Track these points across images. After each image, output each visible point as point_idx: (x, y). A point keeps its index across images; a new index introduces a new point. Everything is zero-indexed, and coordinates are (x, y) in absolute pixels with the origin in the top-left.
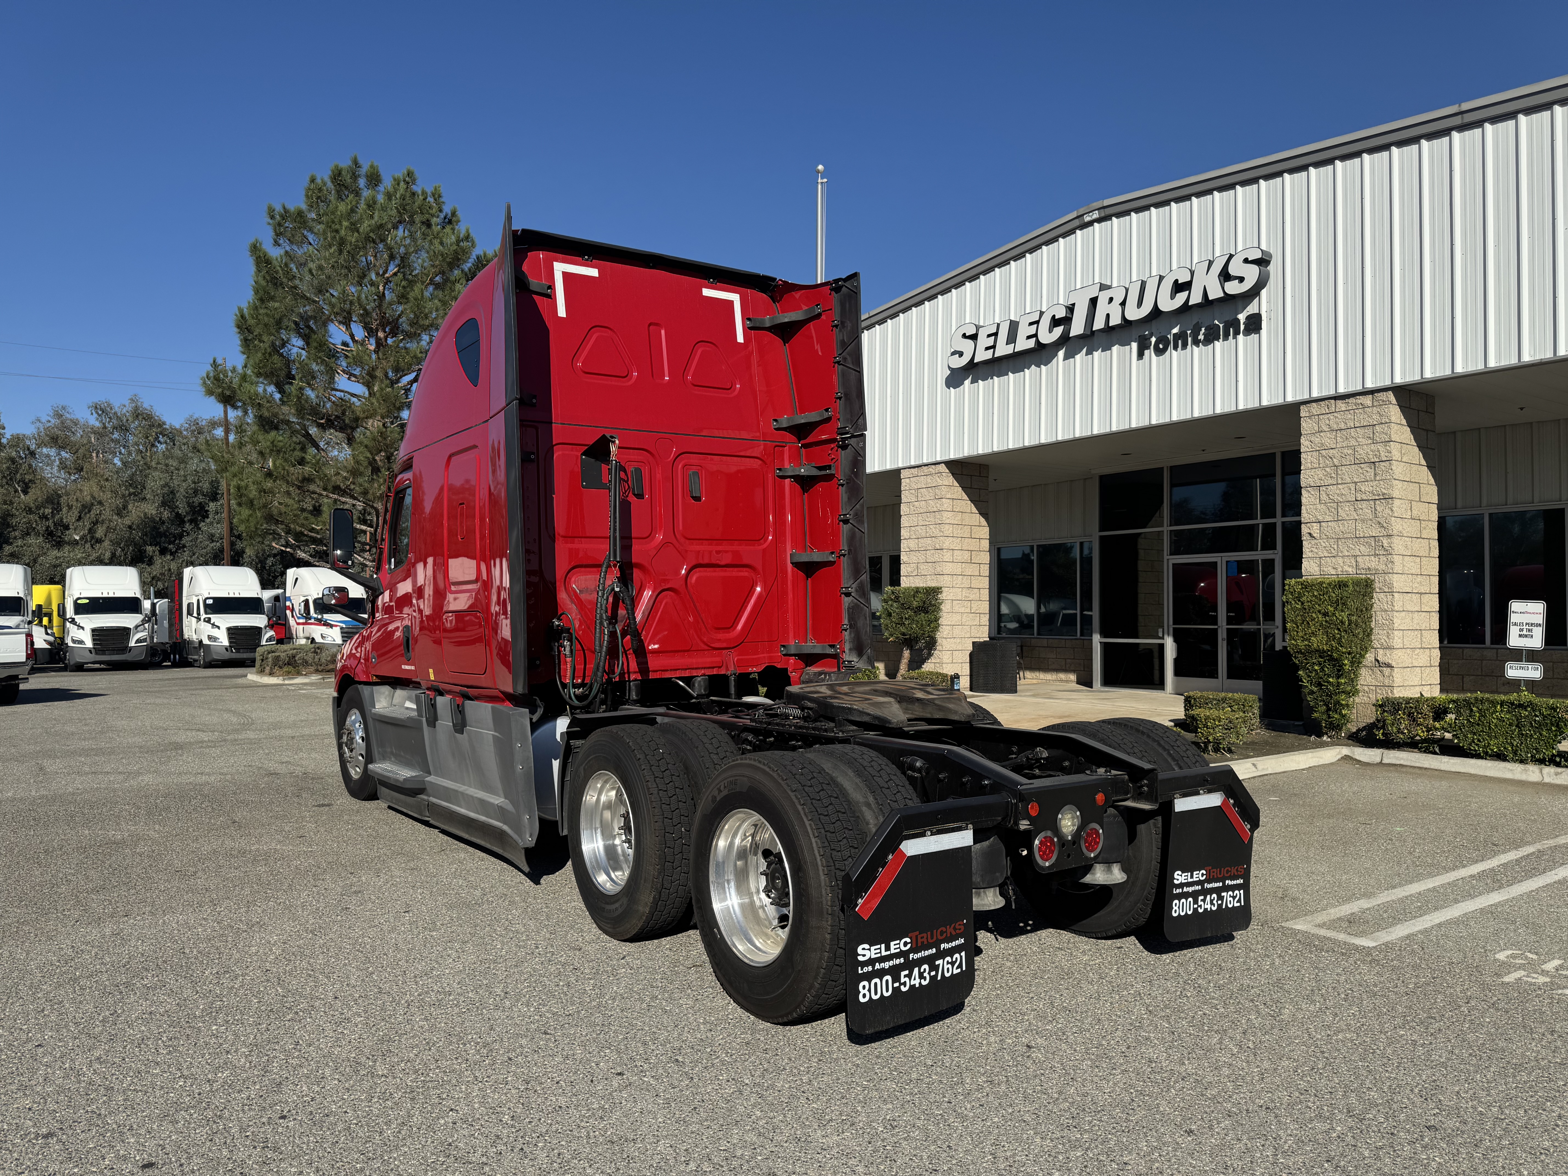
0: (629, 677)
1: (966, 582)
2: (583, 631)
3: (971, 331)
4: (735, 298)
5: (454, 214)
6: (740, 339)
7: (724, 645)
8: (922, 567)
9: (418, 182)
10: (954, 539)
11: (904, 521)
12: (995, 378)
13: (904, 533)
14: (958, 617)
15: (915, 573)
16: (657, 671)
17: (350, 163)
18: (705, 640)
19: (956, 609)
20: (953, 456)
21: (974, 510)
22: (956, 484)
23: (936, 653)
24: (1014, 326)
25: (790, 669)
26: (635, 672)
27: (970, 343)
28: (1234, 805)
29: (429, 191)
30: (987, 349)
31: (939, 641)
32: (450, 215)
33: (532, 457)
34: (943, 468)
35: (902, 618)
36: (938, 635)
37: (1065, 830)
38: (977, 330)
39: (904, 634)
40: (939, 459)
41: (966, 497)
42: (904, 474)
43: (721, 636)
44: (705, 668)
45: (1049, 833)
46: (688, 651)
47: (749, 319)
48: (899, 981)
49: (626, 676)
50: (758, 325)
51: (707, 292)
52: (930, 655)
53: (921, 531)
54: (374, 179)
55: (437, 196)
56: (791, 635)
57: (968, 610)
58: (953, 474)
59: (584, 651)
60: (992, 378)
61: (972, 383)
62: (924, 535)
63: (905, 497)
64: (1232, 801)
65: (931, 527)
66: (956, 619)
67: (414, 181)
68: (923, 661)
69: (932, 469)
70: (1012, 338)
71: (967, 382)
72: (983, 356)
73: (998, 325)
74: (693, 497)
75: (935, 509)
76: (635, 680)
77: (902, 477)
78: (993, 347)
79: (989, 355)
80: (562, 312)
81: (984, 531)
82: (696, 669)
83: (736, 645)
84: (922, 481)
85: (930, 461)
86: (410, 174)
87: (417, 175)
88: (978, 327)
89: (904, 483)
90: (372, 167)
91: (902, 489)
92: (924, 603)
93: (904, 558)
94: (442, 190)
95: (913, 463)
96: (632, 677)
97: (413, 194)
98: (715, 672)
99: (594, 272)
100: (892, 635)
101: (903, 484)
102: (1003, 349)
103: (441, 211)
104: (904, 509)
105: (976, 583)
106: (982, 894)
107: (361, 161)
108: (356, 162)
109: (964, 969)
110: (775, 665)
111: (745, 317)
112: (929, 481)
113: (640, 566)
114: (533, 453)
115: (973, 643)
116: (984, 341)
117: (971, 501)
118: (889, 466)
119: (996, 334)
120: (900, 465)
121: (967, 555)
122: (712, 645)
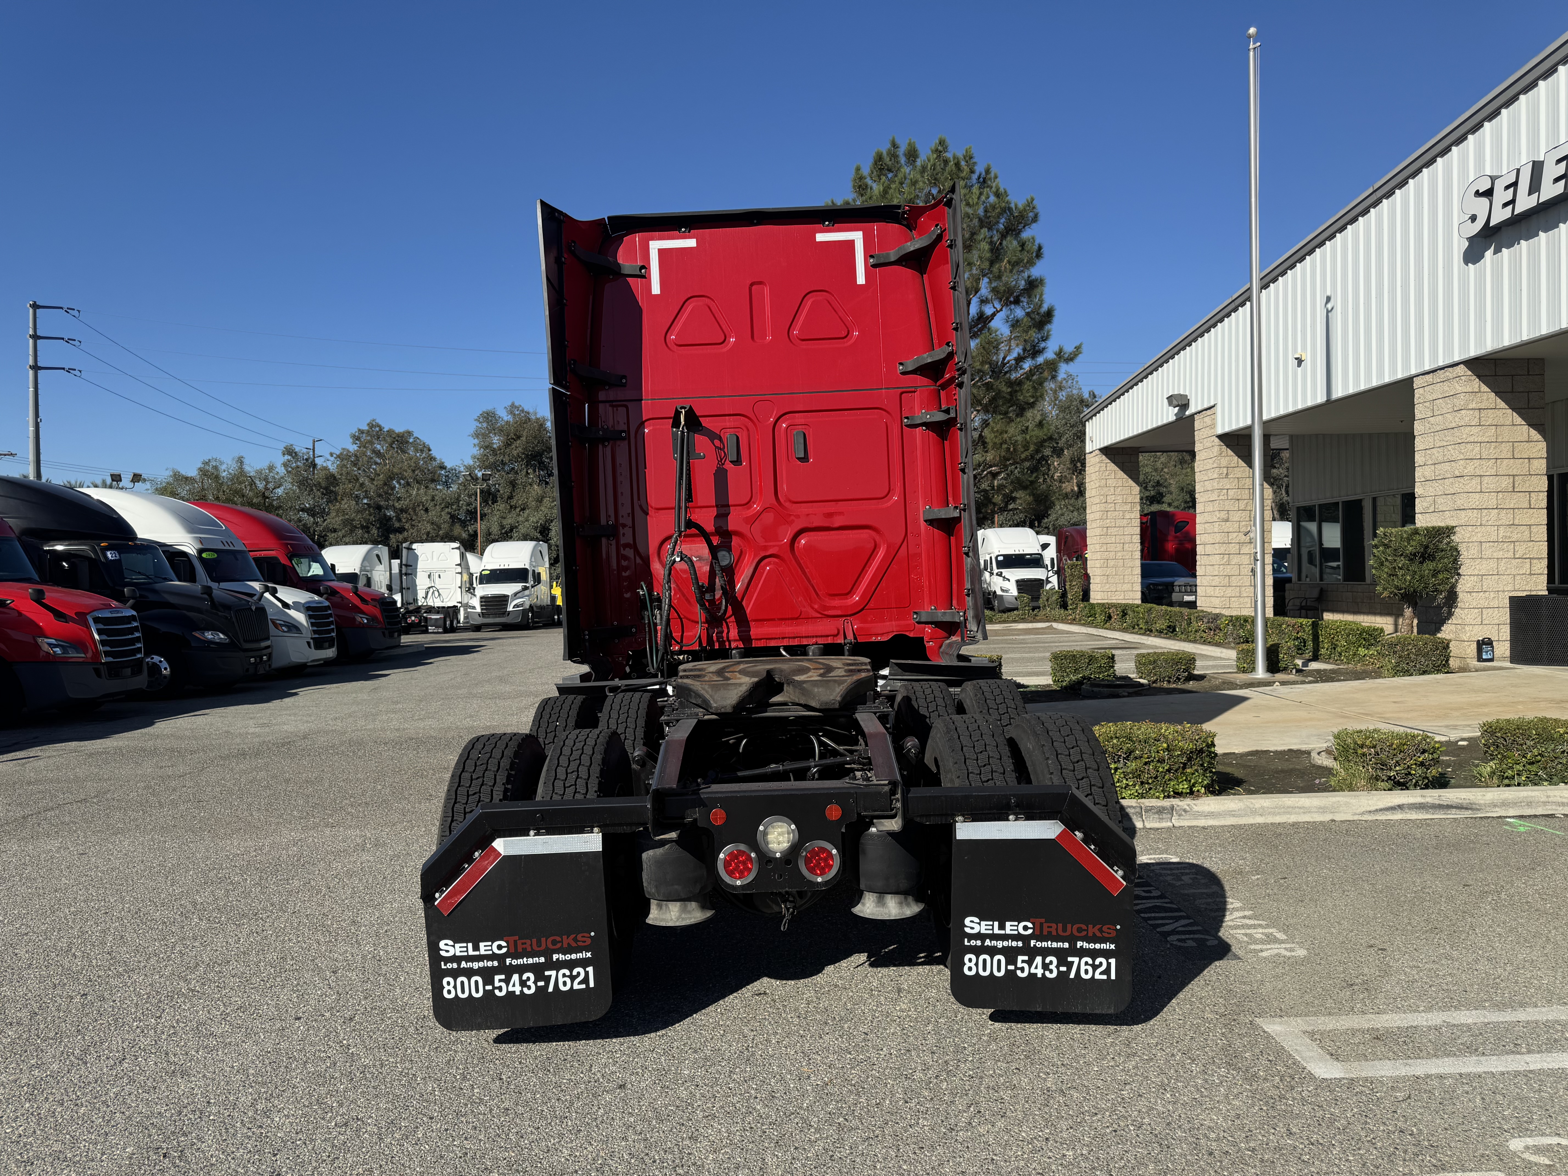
0: (730, 645)
1: (1506, 518)
2: (679, 599)
3: (1485, 186)
4: (857, 237)
5: (988, 171)
6: (861, 279)
7: (839, 612)
8: (1440, 500)
9: (950, 149)
10: (1483, 462)
11: (1419, 444)
12: (1522, 241)
13: (1419, 458)
14: (1493, 564)
15: (1432, 510)
16: (761, 639)
17: (889, 146)
18: (816, 606)
19: (1487, 553)
20: (1473, 353)
21: (1518, 420)
22: (1484, 388)
23: (1457, 611)
24: (1537, 168)
25: (926, 639)
26: (735, 640)
27: (1485, 201)
28: (1086, 840)
29: (960, 156)
30: (1505, 205)
31: (1461, 596)
32: (984, 173)
33: (624, 435)
34: (1462, 369)
35: (1395, 568)
36: (1460, 588)
37: (773, 846)
38: (1493, 184)
39: (1397, 587)
40: (1457, 359)
41: (1503, 405)
42: (1417, 382)
43: (836, 602)
44: (817, 636)
45: (742, 847)
46: (797, 618)
47: (872, 256)
48: (492, 983)
49: (727, 643)
50: (882, 261)
51: (821, 237)
52: (1450, 614)
53: (1437, 454)
54: (912, 155)
55: (969, 158)
56: (926, 600)
57: (1511, 554)
58: (1479, 377)
59: (681, 619)
60: (1519, 244)
61: (1494, 254)
62: (1440, 459)
63: (1419, 411)
64: (1079, 835)
65: (1450, 448)
66: (1485, 567)
67: (946, 149)
68: (1443, 622)
69: (1449, 373)
70: (1535, 186)
71: (1489, 254)
72: (1500, 215)
73: (1518, 171)
74: (798, 458)
75: (1454, 425)
76: (737, 648)
77: (1415, 386)
78: (1512, 202)
79: (1507, 213)
80: (656, 289)
81: (1538, 447)
82: (806, 637)
83: (857, 612)
84: (1439, 390)
85: (1448, 362)
86: (942, 142)
87: (948, 142)
88: (1493, 179)
89: (1418, 393)
90: (910, 144)
91: (1416, 401)
92: (1427, 547)
93: (1418, 490)
94: (974, 151)
95: (1427, 368)
96: (733, 645)
97: (946, 162)
98: (830, 640)
99: (691, 243)
100: (1385, 589)
101: (1416, 396)
102: (1525, 202)
103: (972, 172)
104: (1418, 427)
105: (1522, 518)
106: (664, 907)
107: (898, 141)
108: (894, 145)
109: (592, 985)
110: (907, 634)
111: (868, 255)
112: (1446, 388)
113: (738, 533)
114: (624, 431)
115: (1511, 598)
116: (1501, 196)
117: (1513, 409)
118: (1400, 375)
119: (1515, 184)
120: (1413, 372)
121: (1506, 483)
122: (826, 613)
